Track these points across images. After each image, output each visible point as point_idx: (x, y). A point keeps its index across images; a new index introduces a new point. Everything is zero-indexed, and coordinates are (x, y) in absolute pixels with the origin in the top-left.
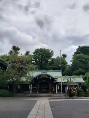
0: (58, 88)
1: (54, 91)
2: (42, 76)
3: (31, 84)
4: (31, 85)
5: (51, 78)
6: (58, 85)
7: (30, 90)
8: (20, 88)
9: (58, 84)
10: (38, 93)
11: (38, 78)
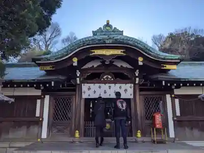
0: (178, 114)
2: (97, 52)
5: (145, 58)
6: (177, 96)
7: (39, 122)
10: (77, 135)
11: (75, 64)
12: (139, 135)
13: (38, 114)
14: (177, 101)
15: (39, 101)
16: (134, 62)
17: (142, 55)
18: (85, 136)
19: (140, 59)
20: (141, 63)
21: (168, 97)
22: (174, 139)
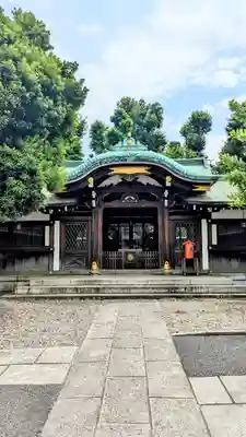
0: (215, 242)
1: (189, 255)
2: (117, 170)
3: (53, 218)
4: (57, 223)
6: (215, 221)
7: (49, 253)
9: (215, 216)
10: (95, 266)
11: (91, 186)
12: (167, 266)
13: (47, 244)
14: (214, 227)
15: (47, 228)
16: (162, 182)
17: (170, 175)
18: (103, 268)
19: (168, 179)
20: (168, 184)
21: (204, 222)
22: (209, 271)
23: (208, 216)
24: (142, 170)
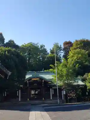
0: (53, 93)
2: (33, 79)
4: (20, 91)
7: (18, 97)
8: (6, 95)
9: (53, 88)
10: (28, 100)
11: (28, 82)
13: (18, 95)
14: (53, 90)
15: (18, 92)
19: (43, 81)
21: (51, 89)
23: (51, 88)
24: (38, 79)
